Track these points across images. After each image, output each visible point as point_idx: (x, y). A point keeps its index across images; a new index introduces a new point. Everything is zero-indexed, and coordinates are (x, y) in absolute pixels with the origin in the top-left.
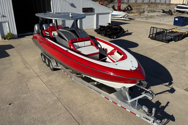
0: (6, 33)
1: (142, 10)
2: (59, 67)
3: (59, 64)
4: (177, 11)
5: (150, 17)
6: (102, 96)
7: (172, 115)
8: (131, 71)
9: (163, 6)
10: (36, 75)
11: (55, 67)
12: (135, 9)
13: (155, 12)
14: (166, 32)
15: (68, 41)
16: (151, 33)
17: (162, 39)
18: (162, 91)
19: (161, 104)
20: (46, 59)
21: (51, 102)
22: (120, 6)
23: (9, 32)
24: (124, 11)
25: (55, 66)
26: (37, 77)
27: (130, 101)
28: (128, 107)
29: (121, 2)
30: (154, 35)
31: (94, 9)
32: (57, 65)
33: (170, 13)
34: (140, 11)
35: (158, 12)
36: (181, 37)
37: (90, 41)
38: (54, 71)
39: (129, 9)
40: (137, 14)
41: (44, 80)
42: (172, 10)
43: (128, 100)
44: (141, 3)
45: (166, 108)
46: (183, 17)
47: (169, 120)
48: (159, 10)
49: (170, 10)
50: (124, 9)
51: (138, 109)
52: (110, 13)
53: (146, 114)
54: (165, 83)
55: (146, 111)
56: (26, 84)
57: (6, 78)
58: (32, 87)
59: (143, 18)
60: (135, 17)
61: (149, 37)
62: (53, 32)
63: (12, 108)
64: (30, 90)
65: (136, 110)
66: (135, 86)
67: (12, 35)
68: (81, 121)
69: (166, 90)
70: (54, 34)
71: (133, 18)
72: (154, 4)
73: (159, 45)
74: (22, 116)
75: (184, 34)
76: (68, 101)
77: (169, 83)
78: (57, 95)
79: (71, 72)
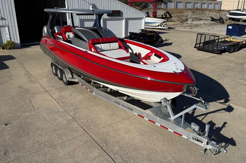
0: (5, 42)
1: (185, 18)
2: (74, 79)
3: (75, 76)
4: (230, 18)
5: (195, 26)
6: (134, 113)
7: (232, 138)
8: (175, 74)
9: (211, 13)
10: (44, 90)
11: (70, 80)
12: (175, 17)
13: (202, 20)
14: (217, 41)
15: (87, 41)
16: (198, 42)
17: (213, 49)
18: (216, 110)
19: (215, 124)
20: (58, 70)
21: (64, 122)
22: (156, 12)
23: (9, 40)
24: (162, 18)
25: (70, 78)
26: (45, 92)
27: (173, 118)
28: (171, 126)
29: (157, 7)
30: (201, 45)
31: (122, 13)
32: (72, 76)
33: (221, 21)
34: (182, 19)
35: (205, 20)
36: (238, 47)
37: (117, 43)
38: (69, 86)
39: (167, 17)
40: (177, 23)
41: (55, 96)
42: (224, 18)
43: (170, 117)
44: (183, 9)
45: (223, 130)
46: (238, 25)
47: (228, 144)
48: (206, 18)
49: (221, 18)
51: (185, 128)
52: (143, 18)
53: (196, 133)
54: (219, 100)
55: (196, 130)
57: (2, 93)
58: (38, 104)
59: (186, 27)
60: (175, 25)
61: (195, 47)
62: (67, 34)
63: (8, 129)
64: (36, 107)
65: (183, 129)
66: (180, 95)
67: (14, 43)
68: (105, 145)
69: (221, 108)
70: (68, 36)
71: (173, 27)
72: (200, 10)
73: (208, 56)
74: (22, 139)
75: (240, 44)
76: (87, 121)
77: (225, 101)
78: (72, 113)
79: (92, 85)
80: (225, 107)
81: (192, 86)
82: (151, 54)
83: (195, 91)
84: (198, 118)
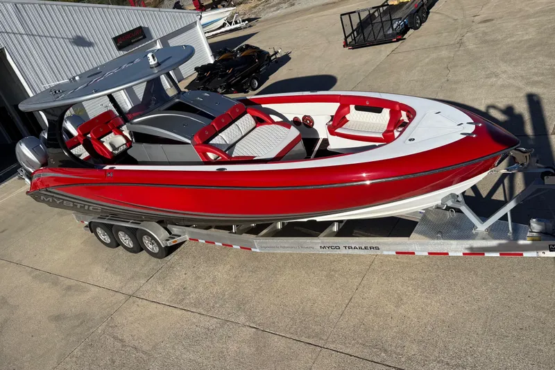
2: (180, 236)
3: (175, 230)
6: (386, 253)
10: (123, 297)
11: (169, 243)
14: (376, 14)
15: (189, 142)
17: (385, 35)
20: (120, 233)
21: (247, 349)
25: (167, 241)
26: (131, 300)
27: (483, 227)
31: (148, 29)
32: (170, 233)
36: (424, 11)
37: (248, 115)
41: (164, 299)
43: (476, 228)
52: (196, 22)
56: (115, 338)
58: (144, 337)
59: (281, 6)
60: (255, 10)
61: (346, 45)
62: (106, 141)
64: (146, 348)
71: (253, 16)
73: (384, 55)
76: (293, 319)
78: (242, 319)
79: (235, 233)
81: (515, 149)
82: (346, 109)
84: (494, 197)
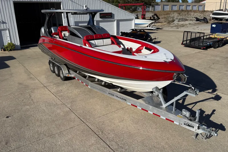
0: (6, 44)
1: (171, 19)
2: (71, 74)
3: (71, 72)
4: (213, 18)
5: (181, 26)
6: (128, 103)
7: (221, 124)
8: (165, 63)
9: (196, 14)
10: (43, 86)
11: (67, 75)
12: (162, 18)
13: (187, 20)
15: (82, 38)
16: (185, 39)
18: (204, 99)
19: (205, 112)
20: (56, 67)
21: (62, 114)
22: (145, 14)
23: (10, 42)
24: (151, 19)
25: (66, 74)
26: (44, 88)
27: (164, 106)
28: (163, 113)
29: (145, 10)
30: (188, 42)
31: (114, 15)
32: (69, 72)
33: (205, 21)
34: (169, 20)
35: (190, 20)
36: (222, 43)
37: (110, 39)
38: (66, 81)
39: (155, 18)
40: (164, 24)
41: (53, 91)
42: (208, 18)
43: (162, 105)
44: (169, 11)
45: (212, 117)
46: (222, 23)
47: (218, 129)
48: (191, 19)
49: (205, 18)
50: (150, 19)
51: (176, 114)
52: (133, 19)
53: (187, 119)
54: (207, 90)
55: (187, 116)
56: (30, 95)
57: (4, 89)
58: (37, 98)
59: (173, 27)
60: (163, 26)
61: (182, 44)
63: (10, 121)
64: (35, 101)
65: (174, 115)
66: (171, 83)
67: (14, 45)
68: (101, 133)
69: (209, 97)
70: (64, 34)
71: (161, 28)
72: (185, 11)
73: (195, 52)
74: (22, 130)
75: (224, 40)
76: (83, 112)
77: (212, 90)
78: (69, 106)
80: (213, 96)
81: (182, 73)
82: (142, 48)
83: (185, 78)
84: (188, 106)
